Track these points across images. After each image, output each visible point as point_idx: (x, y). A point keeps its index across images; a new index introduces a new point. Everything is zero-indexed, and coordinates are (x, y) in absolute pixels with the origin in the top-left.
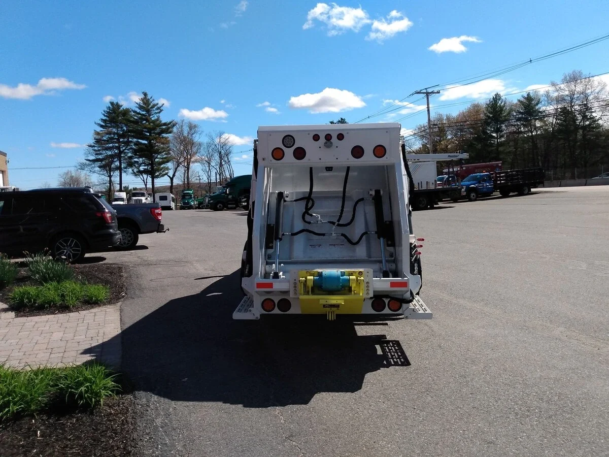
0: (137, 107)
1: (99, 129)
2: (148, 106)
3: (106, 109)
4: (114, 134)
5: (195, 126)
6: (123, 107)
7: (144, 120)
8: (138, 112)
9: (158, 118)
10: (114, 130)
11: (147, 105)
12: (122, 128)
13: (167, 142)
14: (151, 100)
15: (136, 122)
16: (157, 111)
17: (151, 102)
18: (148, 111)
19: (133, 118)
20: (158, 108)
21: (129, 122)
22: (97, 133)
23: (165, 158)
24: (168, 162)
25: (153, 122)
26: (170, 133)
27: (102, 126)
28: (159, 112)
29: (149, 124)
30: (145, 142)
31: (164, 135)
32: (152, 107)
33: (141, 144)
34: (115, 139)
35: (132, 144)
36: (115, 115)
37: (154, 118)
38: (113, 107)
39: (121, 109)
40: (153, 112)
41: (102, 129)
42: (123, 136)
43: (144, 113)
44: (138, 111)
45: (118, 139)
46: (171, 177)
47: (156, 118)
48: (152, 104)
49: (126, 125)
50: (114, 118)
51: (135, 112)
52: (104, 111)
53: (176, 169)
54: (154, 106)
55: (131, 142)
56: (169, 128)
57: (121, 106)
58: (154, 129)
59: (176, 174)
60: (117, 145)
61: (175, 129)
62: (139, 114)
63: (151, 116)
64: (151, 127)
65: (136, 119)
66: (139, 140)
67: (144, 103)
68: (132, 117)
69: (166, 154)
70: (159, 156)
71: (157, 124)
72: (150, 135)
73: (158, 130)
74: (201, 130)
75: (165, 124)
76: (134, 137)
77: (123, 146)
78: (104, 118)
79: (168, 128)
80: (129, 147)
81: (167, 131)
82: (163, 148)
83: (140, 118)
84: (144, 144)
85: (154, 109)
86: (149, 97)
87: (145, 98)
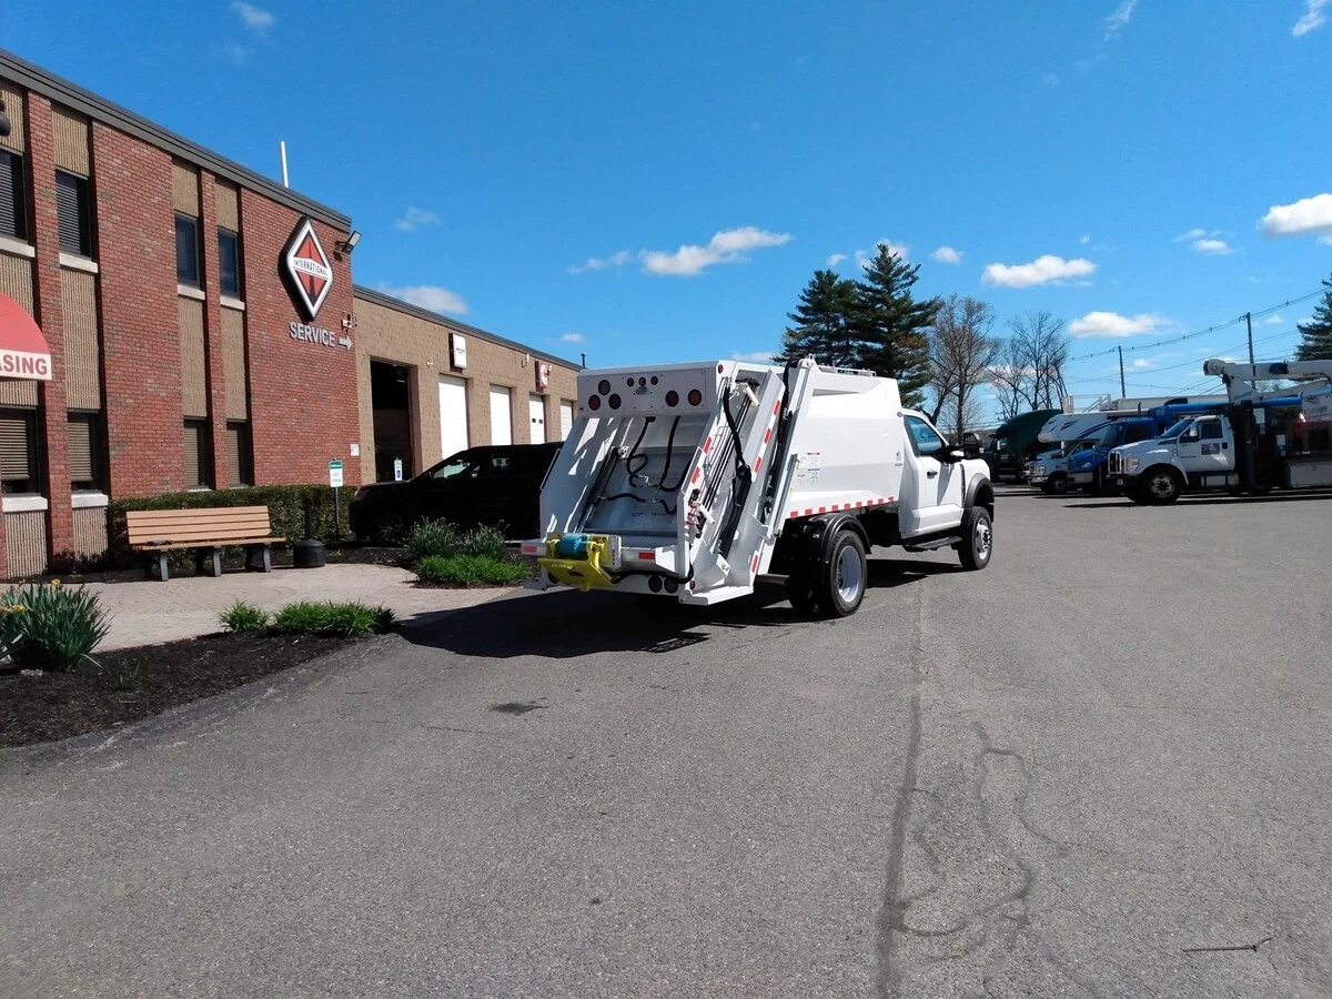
0: (866, 277)
1: (795, 325)
2: (888, 273)
3: (808, 288)
4: (822, 333)
5: (980, 307)
6: (838, 279)
7: (879, 301)
8: (868, 286)
9: (907, 294)
10: (822, 326)
11: (885, 270)
12: (836, 319)
13: (923, 342)
14: (894, 259)
15: (862, 307)
16: (904, 282)
17: (895, 264)
18: (888, 283)
19: (859, 300)
20: (908, 275)
21: (847, 308)
22: (791, 334)
23: (917, 377)
24: (921, 385)
25: (897, 304)
26: (929, 324)
27: (799, 320)
28: (911, 283)
29: (888, 308)
30: (878, 346)
31: (918, 330)
32: (896, 275)
33: (870, 350)
34: (823, 343)
35: (854, 352)
36: (826, 297)
37: (897, 296)
38: (821, 281)
39: (836, 283)
40: (897, 284)
41: (800, 325)
42: (836, 336)
43: (879, 287)
44: (868, 284)
45: (828, 344)
46: (932, 415)
47: (902, 295)
48: (896, 268)
49: (845, 315)
50: (820, 302)
51: (862, 287)
52: (804, 291)
53: (942, 398)
54: (901, 270)
55: (852, 346)
56: (927, 314)
57: (836, 278)
58: (897, 318)
59: (942, 409)
60: (825, 355)
61: (940, 316)
62: (870, 289)
63: (894, 293)
64: (891, 314)
65: (864, 301)
66: (868, 344)
67: (881, 268)
68: (855, 297)
69: (918, 369)
70: (904, 374)
71: (904, 307)
72: (890, 332)
73: (904, 321)
74: (990, 313)
75: (920, 307)
76: (857, 338)
77: (838, 357)
78: (805, 304)
79: (927, 312)
80: (848, 358)
81: (922, 321)
82: (912, 357)
83: (871, 299)
84: (877, 351)
85: (901, 277)
86: (890, 253)
87: (883, 256)
